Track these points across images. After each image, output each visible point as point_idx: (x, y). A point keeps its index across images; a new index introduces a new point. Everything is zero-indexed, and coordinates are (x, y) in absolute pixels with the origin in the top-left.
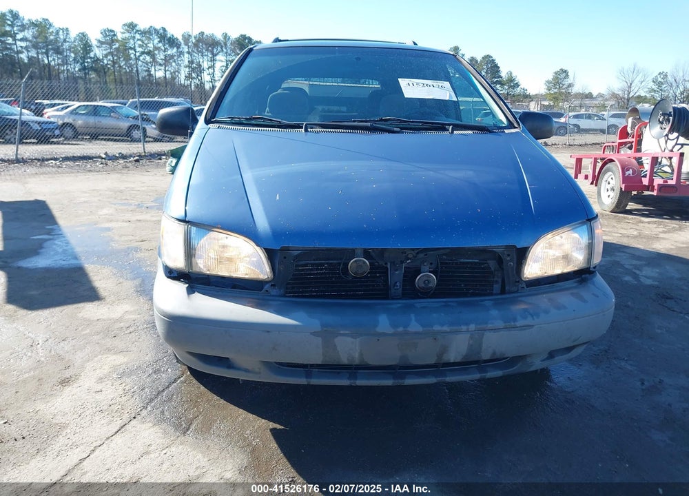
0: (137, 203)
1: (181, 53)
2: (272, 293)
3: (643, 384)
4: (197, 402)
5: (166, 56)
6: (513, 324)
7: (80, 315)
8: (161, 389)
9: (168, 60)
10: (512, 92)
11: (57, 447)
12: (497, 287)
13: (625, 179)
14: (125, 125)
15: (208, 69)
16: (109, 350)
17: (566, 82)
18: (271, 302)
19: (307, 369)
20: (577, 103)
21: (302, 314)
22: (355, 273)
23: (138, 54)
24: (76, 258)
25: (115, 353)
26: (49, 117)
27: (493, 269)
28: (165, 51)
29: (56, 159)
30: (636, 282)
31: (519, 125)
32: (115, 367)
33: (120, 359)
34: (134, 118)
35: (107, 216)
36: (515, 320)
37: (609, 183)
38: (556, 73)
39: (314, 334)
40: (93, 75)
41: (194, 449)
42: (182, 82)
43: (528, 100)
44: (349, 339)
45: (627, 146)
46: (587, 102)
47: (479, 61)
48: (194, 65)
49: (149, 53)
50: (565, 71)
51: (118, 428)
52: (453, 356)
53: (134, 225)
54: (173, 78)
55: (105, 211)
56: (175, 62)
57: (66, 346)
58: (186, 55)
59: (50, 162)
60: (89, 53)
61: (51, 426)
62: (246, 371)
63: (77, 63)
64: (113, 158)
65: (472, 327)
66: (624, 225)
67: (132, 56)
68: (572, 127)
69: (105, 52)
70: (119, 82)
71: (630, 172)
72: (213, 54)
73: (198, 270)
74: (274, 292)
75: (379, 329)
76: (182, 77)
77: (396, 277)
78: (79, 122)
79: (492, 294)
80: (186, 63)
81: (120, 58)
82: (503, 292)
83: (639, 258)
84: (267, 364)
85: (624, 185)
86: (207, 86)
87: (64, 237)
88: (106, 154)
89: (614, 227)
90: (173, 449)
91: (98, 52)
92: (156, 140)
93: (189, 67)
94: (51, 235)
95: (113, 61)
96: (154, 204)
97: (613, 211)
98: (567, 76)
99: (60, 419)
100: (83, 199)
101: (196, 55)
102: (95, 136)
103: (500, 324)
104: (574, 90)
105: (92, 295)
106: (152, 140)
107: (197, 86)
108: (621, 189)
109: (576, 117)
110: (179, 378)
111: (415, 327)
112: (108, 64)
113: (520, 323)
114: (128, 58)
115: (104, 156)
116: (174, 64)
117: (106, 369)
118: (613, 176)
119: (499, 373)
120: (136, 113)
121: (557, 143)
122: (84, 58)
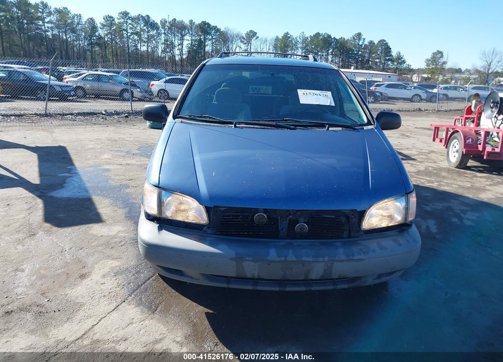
0: (127, 151)
1: (159, 34)
2: (208, 232)
3: (446, 295)
4: (162, 293)
5: (148, 36)
6: (351, 257)
7: (91, 232)
8: (140, 284)
9: (150, 39)
10: (400, 66)
11: (79, 317)
12: (346, 234)
13: (466, 146)
14: (118, 88)
15: (178, 46)
16: (108, 257)
17: (442, 60)
18: (207, 238)
19: (228, 279)
20: (448, 76)
21: (224, 246)
22: (258, 222)
23: (129, 34)
24: (87, 191)
25: (113, 259)
26: (67, 82)
27: (343, 222)
28: (148, 32)
29: (72, 114)
30: (459, 223)
31: (374, 123)
32: (112, 268)
33: (116, 263)
34: (125, 84)
35: (107, 160)
36: (353, 255)
37: (455, 147)
38: (434, 54)
39: (232, 259)
40: (97, 49)
41: (159, 323)
42: (160, 55)
43: (411, 73)
44: (252, 263)
45: (471, 120)
46: (457, 75)
47: (376, 43)
48: (168, 43)
49: (137, 34)
50: (441, 52)
51: (114, 307)
52: (314, 275)
53: (124, 168)
54: (153, 52)
55: (105, 156)
56: (155, 40)
57: (82, 253)
58: (163, 35)
59: (68, 116)
60: (95, 33)
61: (75, 304)
62: (192, 278)
63: (87, 39)
64: (110, 114)
65: (326, 259)
66: (462, 179)
67: (125, 35)
68: (442, 96)
69: (106, 32)
70: (115, 55)
71: (470, 140)
72: (182, 35)
73: (165, 216)
74: (209, 231)
75: (270, 258)
76: (160, 51)
77: (283, 225)
78: (88, 86)
79: (342, 238)
80: (163, 41)
81: (116, 37)
82: (349, 237)
83: (467, 205)
84: (203, 275)
85: (465, 150)
86: (177, 58)
87: (79, 175)
88: (105, 111)
89: (455, 180)
90: (147, 322)
91: (101, 32)
92: (140, 100)
93: (165, 44)
94: (70, 173)
95: (111, 39)
96: (137, 152)
97: (457, 167)
98: (442, 56)
99: (80, 300)
100: (90, 146)
101: (170, 35)
102: (98, 96)
103: (344, 258)
104: (447, 66)
105: (97, 219)
106: (137, 99)
107: (170, 58)
108: (463, 152)
109: (446, 88)
110: (152, 277)
111: (291, 257)
112: (108, 41)
113: (357, 257)
114: (122, 37)
115: (104, 113)
116: (154, 42)
117: (107, 269)
118: (458, 143)
119: (345, 286)
120: (127, 80)
121: (429, 108)
122: (91, 36)
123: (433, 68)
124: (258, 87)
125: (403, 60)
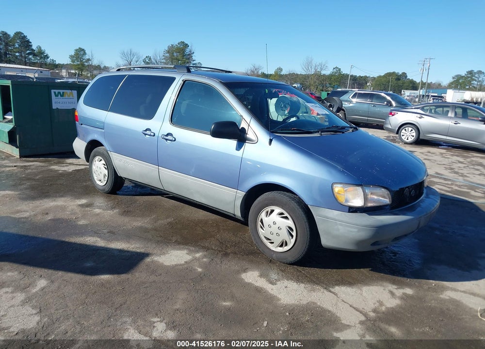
10: (43, 61)
17: (85, 57)
38: (76, 50)
43: (58, 68)
50: (83, 49)
98: (85, 53)
104: (93, 63)
123: (78, 65)
124: (61, 91)
125: (45, 54)
